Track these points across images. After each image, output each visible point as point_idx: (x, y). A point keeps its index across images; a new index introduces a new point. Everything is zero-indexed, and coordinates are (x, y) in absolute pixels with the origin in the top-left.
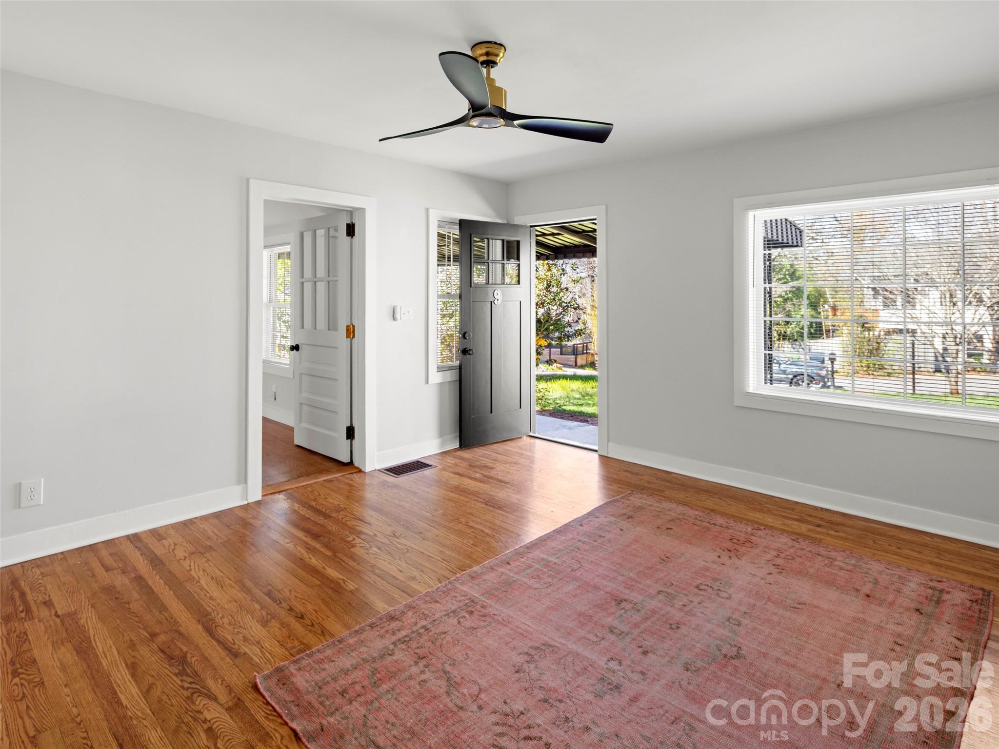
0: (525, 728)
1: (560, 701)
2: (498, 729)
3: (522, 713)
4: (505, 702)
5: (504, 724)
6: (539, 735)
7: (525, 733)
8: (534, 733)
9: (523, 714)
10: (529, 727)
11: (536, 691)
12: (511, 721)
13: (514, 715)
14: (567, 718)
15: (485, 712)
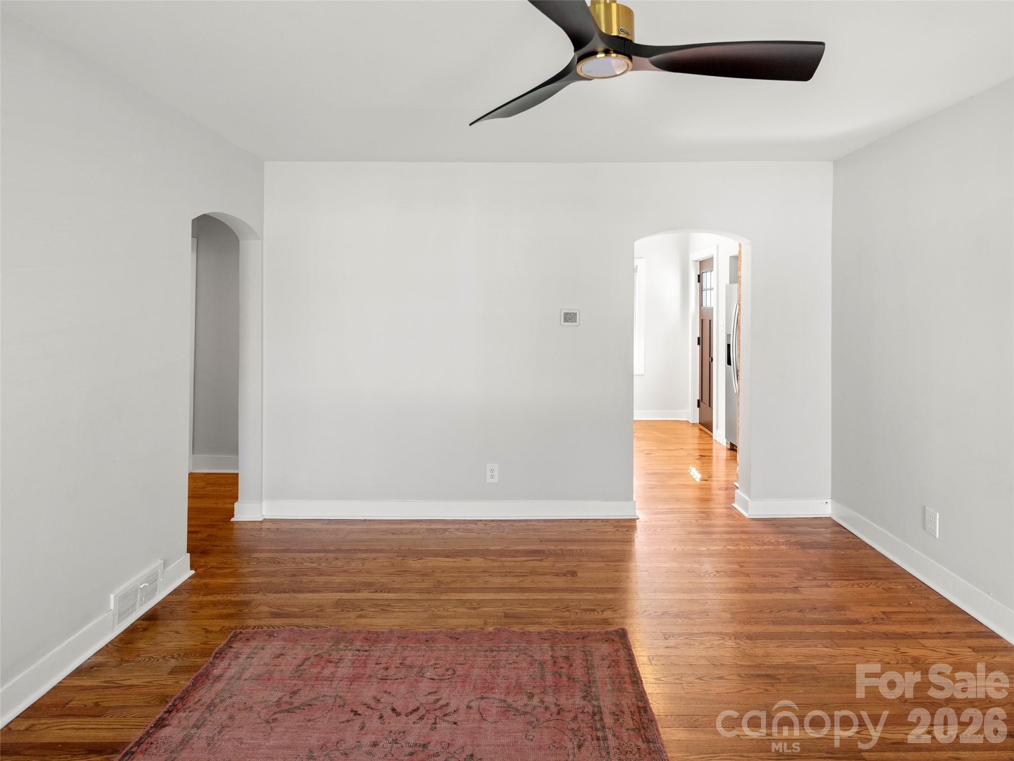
0: (424, 715)
1: (411, 754)
2: (441, 703)
3: (435, 723)
4: (455, 723)
5: (441, 708)
6: (410, 717)
7: (422, 711)
8: (415, 717)
9: (433, 724)
10: (421, 718)
11: (439, 749)
12: (438, 713)
13: (439, 718)
14: (397, 743)
15: (463, 707)
